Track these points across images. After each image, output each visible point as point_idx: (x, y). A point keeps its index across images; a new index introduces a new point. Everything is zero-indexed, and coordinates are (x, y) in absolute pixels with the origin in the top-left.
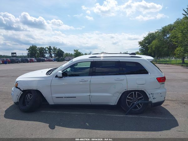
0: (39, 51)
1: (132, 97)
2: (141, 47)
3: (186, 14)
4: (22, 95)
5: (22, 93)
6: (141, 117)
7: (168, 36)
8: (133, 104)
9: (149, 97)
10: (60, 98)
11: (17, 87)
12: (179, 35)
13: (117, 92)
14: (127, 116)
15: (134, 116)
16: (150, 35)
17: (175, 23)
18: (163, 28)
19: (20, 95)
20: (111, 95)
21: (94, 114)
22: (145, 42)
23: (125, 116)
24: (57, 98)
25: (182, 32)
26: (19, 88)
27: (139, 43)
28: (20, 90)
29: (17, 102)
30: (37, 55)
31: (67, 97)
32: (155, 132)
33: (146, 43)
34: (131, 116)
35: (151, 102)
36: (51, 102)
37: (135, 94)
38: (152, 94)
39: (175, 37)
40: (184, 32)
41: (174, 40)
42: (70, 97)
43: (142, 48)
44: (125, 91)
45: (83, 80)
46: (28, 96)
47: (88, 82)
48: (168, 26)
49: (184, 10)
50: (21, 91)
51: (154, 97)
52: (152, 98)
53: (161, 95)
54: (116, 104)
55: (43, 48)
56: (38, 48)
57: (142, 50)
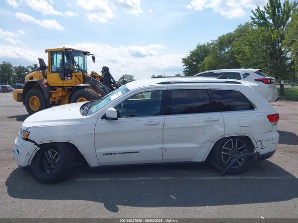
0: (17, 73)
1: (230, 147)
2: (185, 67)
3: (255, 17)
4: (37, 153)
5: (39, 149)
6: (246, 177)
7: (226, 51)
8: (232, 158)
9: (255, 146)
10: (111, 154)
11: (27, 139)
12: (247, 49)
13: (208, 141)
14: (223, 177)
15: (234, 178)
16: (199, 47)
17: (236, 31)
18: (220, 39)
19: (35, 153)
20: (198, 146)
21: (172, 178)
22: (192, 59)
23: (221, 178)
24: (106, 154)
25: (251, 45)
26: (33, 142)
27: (182, 61)
28: (36, 144)
29: (28, 165)
30: (12, 79)
31: (124, 153)
32: (283, 202)
33: (194, 61)
34: (230, 177)
35: (258, 154)
36: (93, 162)
37: (234, 142)
38: (260, 141)
39: (240, 52)
40: (254, 44)
41: (237, 57)
42: (129, 153)
43: (187, 68)
44: (221, 138)
45: (152, 123)
46: (48, 154)
47: (161, 126)
48: (227, 35)
49: (253, 12)
50: (36, 147)
51: (263, 145)
52: (260, 147)
53: (273, 142)
54: (204, 160)
55: (23, 68)
56: (13, 68)
57: (187, 71)
